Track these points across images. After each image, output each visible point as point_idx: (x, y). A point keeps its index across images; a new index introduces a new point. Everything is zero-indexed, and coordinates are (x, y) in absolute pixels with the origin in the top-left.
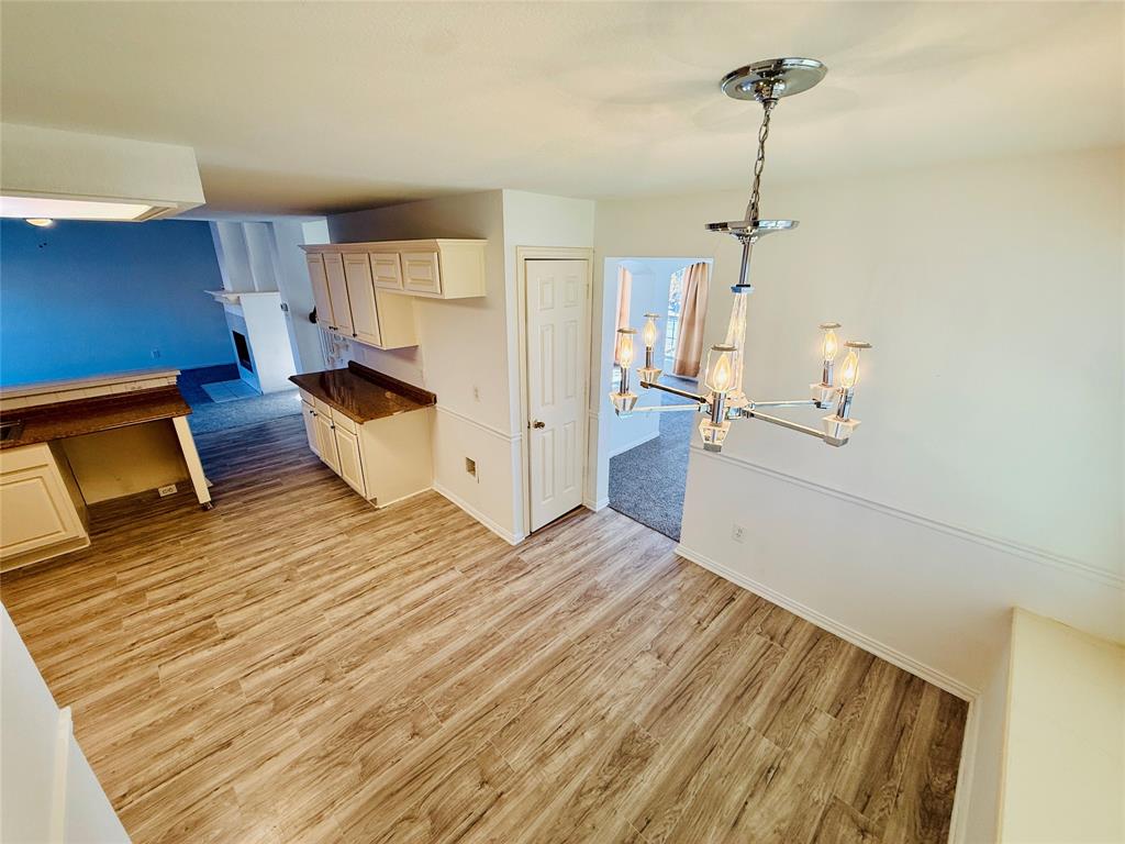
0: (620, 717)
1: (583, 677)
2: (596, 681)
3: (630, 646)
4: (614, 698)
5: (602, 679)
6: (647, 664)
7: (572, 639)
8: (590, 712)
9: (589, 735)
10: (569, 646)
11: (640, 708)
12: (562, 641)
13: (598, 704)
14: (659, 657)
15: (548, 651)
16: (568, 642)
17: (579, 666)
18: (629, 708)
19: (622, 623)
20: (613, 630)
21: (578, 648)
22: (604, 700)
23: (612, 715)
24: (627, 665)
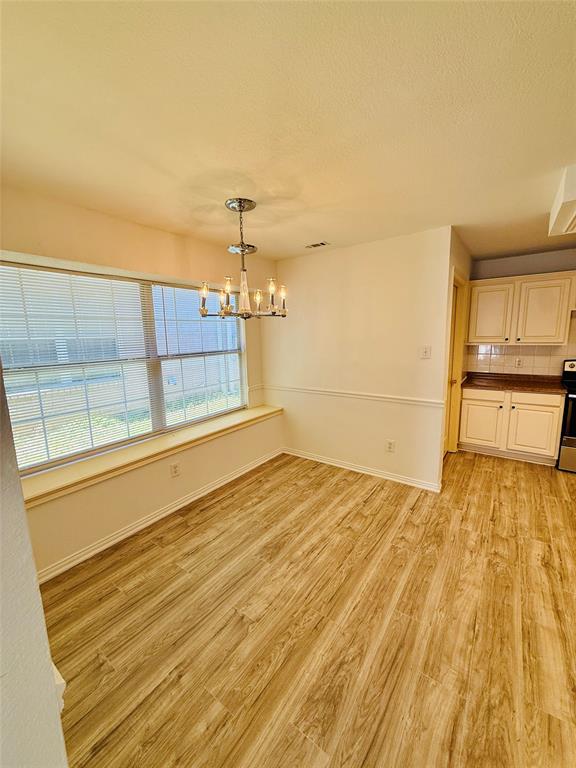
0: (280, 565)
1: (312, 587)
2: (300, 586)
3: (270, 626)
4: (285, 576)
5: (295, 588)
6: (256, 608)
7: (331, 622)
8: (301, 564)
9: (300, 553)
10: (332, 614)
11: (266, 573)
12: (340, 618)
13: (296, 570)
14: (243, 618)
15: (349, 605)
16: (334, 618)
17: (317, 595)
18: (273, 571)
19: (279, 656)
20: (290, 642)
21: (323, 612)
22: (291, 574)
23: (285, 566)
24: (274, 604)
